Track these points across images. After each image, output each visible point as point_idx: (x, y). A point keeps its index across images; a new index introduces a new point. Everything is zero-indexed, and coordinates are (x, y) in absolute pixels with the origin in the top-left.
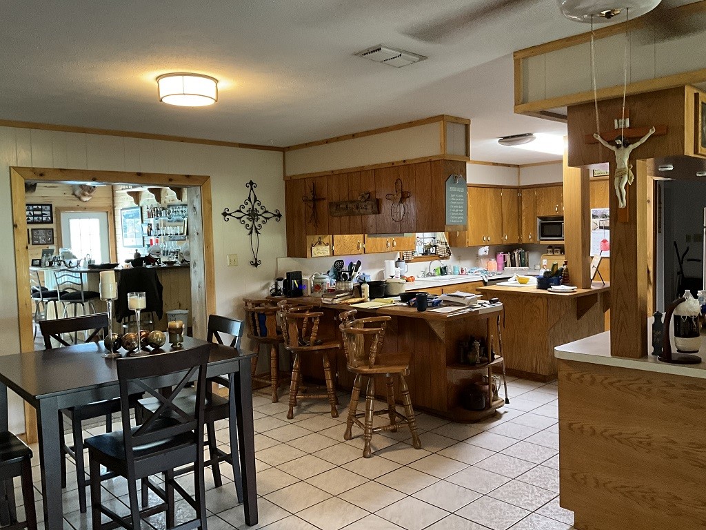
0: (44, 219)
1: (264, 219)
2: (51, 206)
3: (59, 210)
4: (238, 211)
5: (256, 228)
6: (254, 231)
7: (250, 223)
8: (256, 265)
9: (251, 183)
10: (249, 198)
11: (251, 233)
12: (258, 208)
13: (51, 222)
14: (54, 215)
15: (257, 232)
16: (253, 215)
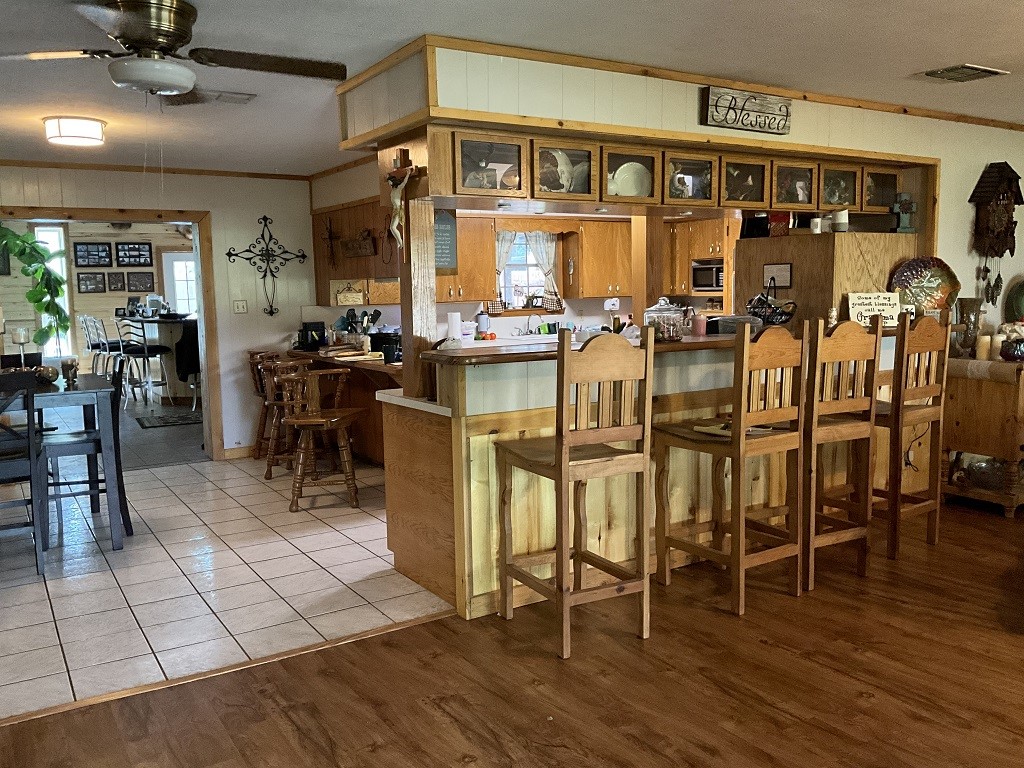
0: (142, 260)
1: (283, 261)
2: (150, 245)
3: (160, 250)
4: (247, 251)
5: (271, 271)
6: (269, 274)
7: (264, 265)
8: (271, 313)
9: (265, 219)
10: (263, 236)
11: (265, 276)
12: (275, 248)
13: (151, 265)
14: (154, 256)
15: (274, 276)
16: (267, 255)
